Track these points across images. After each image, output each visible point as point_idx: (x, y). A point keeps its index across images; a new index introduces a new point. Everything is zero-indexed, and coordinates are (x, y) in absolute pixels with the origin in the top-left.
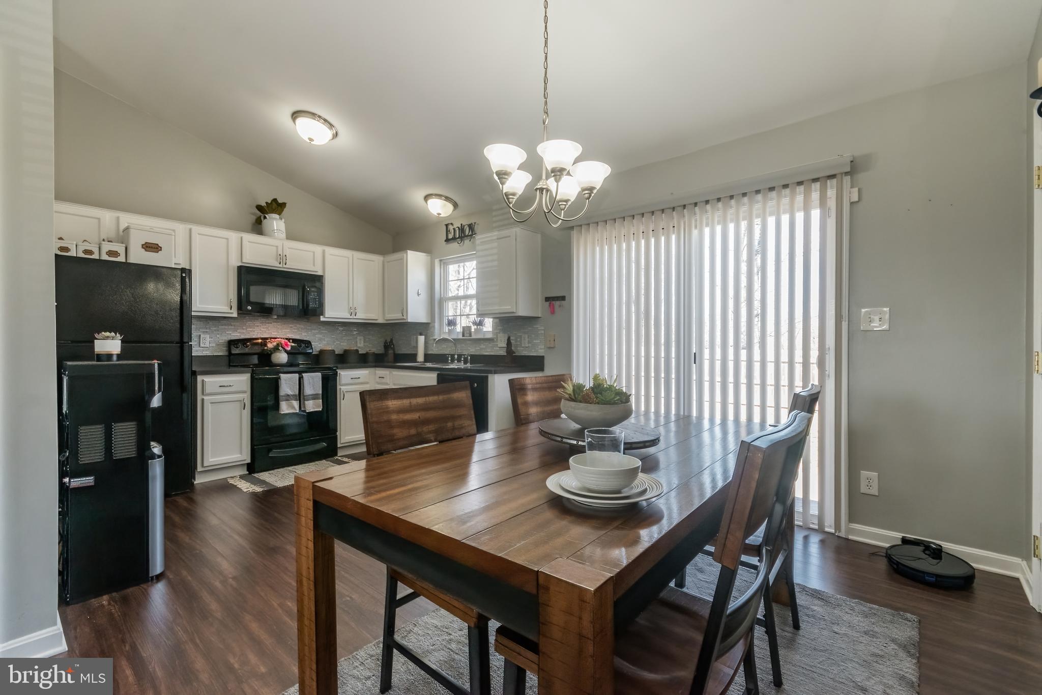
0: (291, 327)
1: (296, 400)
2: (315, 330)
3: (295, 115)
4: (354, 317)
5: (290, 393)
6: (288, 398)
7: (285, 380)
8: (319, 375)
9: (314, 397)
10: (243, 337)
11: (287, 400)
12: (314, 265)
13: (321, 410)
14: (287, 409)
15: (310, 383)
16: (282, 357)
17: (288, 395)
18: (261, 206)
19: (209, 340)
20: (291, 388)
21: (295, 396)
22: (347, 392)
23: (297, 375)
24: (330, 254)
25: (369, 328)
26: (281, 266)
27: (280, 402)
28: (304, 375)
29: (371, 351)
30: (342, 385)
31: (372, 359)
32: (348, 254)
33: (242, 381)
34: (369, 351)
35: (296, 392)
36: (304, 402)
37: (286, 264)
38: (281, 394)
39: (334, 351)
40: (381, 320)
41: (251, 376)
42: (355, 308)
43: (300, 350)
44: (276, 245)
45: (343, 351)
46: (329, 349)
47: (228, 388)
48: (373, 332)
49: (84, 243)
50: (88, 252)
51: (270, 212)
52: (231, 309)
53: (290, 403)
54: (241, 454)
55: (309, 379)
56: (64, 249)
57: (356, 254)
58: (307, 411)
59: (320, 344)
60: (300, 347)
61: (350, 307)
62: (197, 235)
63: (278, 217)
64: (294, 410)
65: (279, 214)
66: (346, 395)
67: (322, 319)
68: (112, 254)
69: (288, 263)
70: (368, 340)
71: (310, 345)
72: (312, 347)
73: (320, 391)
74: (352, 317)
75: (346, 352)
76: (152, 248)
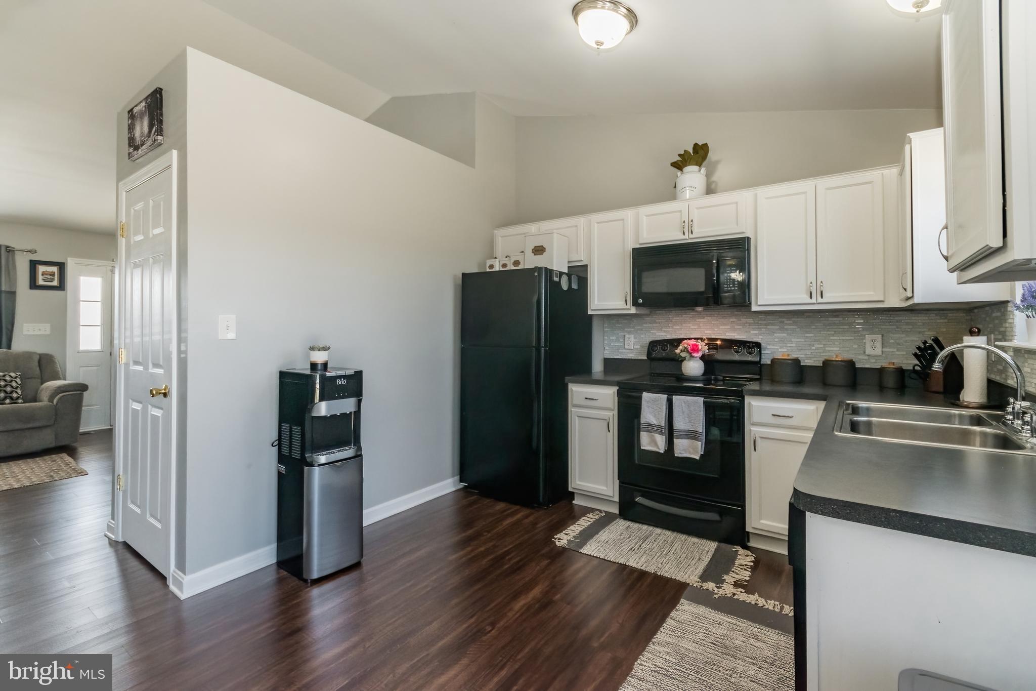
1: (661, 433)
2: (773, 324)
5: (654, 421)
6: (650, 428)
7: (648, 402)
8: (702, 402)
9: (692, 435)
10: (669, 337)
11: (649, 431)
12: (737, 224)
13: (697, 457)
14: (649, 444)
15: (683, 412)
16: (694, 367)
17: (650, 425)
18: (675, 162)
19: (633, 340)
20: (655, 415)
21: (660, 427)
22: (762, 438)
23: (665, 396)
24: (767, 198)
25: (896, 318)
26: (686, 236)
27: (642, 433)
28: (675, 398)
29: (894, 364)
30: (754, 424)
31: (890, 381)
32: (807, 185)
33: (607, 395)
34: (885, 365)
35: (663, 422)
36: (675, 440)
37: (692, 233)
38: (643, 420)
39: (797, 361)
40: (894, 301)
41: (618, 390)
42: (822, 282)
43: (737, 357)
44: (680, 210)
45: (822, 362)
46: (794, 356)
47: (594, 401)
48: (907, 324)
49: (506, 257)
50: (504, 265)
51: (686, 166)
52: (627, 304)
53: (653, 436)
54: (607, 487)
55: (683, 405)
56: (491, 266)
57: (824, 183)
58: (676, 455)
59: (782, 347)
60: (737, 352)
61: (809, 283)
62: (596, 225)
63: (695, 168)
64: (659, 448)
65: (699, 164)
66: (759, 443)
67: (754, 308)
68: (516, 263)
69: (695, 230)
70: (892, 341)
71: (757, 350)
72: (762, 352)
73: (700, 427)
74: (814, 301)
75: (826, 363)
76: (539, 250)
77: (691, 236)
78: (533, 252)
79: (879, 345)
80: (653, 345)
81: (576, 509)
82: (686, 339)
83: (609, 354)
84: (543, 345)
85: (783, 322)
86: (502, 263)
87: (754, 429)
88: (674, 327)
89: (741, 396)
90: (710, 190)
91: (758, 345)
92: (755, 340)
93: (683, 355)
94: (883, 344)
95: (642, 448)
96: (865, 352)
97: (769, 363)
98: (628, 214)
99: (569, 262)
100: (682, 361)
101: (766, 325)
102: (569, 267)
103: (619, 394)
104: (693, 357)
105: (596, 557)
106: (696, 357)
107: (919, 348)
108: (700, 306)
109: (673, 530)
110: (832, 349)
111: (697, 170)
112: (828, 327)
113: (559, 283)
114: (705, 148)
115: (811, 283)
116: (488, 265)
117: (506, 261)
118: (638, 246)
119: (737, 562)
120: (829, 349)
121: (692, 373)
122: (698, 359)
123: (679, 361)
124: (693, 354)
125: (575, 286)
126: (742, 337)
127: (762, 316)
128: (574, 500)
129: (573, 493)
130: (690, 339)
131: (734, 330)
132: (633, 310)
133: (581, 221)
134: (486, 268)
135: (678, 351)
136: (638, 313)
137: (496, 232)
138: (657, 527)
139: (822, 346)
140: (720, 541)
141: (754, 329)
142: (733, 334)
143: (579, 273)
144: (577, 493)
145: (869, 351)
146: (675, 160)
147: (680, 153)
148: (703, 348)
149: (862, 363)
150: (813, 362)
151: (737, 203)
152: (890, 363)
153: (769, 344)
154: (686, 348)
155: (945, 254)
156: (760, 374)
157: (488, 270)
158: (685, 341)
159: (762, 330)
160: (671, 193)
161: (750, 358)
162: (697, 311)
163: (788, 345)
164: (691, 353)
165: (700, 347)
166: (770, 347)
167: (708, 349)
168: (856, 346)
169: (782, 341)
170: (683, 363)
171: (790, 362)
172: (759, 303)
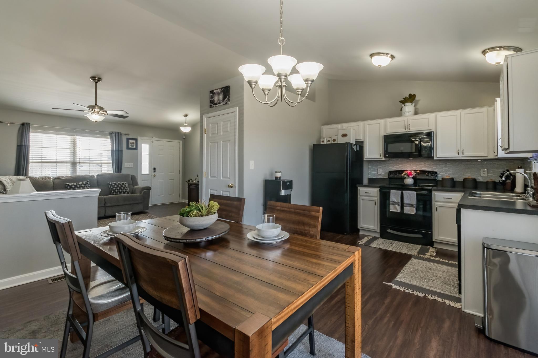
0: (425, 164)
1: (399, 205)
2: (442, 165)
3: (371, 56)
4: (462, 156)
5: (395, 200)
6: (394, 203)
7: (393, 193)
8: (415, 193)
9: (411, 205)
10: (397, 169)
11: (394, 204)
12: (428, 126)
13: (414, 214)
14: (394, 209)
15: (408, 197)
16: (409, 181)
17: (394, 202)
18: (401, 101)
19: (381, 171)
20: (396, 198)
21: (398, 203)
22: (439, 206)
23: (400, 191)
24: (441, 117)
25: (493, 163)
26: (407, 130)
27: (390, 205)
28: (404, 192)
29: (492, 180)
30: (436, 201)
31: (491, 186)
32: (457, 113)
33: (375, 191)
34: (489, 180)
35: (399, 201)
36: (404, 207)
37: (409, 129)
38: (391, 200)
39: (452, 179)
40: (492, 156)
41: (380, 190)
42: (463, 149)
43: (427, 177)
44: (404, 120)
45: (463, 179)
46: (451, 177)
47: (369, 194)
48: (497, 165)
49: (329, 138)
50: (329, 141)
51: (406, 103)
52: (381, 157)
53: (395, 206)
54: (375, 226)
55: (408, 194)
56: (323, 141)
57: (464, 112)
58: (405, 213)
59: (446, 174)
60: (427, 175)
61: (458, 149)
62: (367, 125)
63: (410, 104)
64: (398, 211)
65: (412, 102)
66: (438, 209)
67: (435, 158)
68: (334, 140)
69: (411, 128)
70: (492, 171)
71: (436, 175)
72: (438, 175)
73: (415, 203)
74: (460, 156)
75: (465, 180)
76: (344, 135)
77: (409, 130)
78: (342, 136)
79: (486, 173)
80: (391, 173)
81: (360, 235)
82: (406, 170)
83: (370, 176)
84: (349, 172)
85: (446, 164)
86: (327, 140)
87: (436, 203)
88: (400, 166)
89: (431, 191)
90: (416, 113)
91: (436, 173)
92: (435, 171)
93: (405, 176)
94: (488, 172)
95: (390, 210)
96: (480, 176)
97: (441, 180)
98: (382, 121)
99: (356, 140)
100: (404, 179)
101: (439, 165)
102: (356, 142)
103: (380, 191)
104: (410, 177)
105: (376, 248)
106: (411, 177)
107: (502, 174)
108: (411, 158)
109: (403, 241)
110: (467, 174)
111: (411, 105)
112: (466, 166)
113: (354, 148)
114: (414, 96)
115: (459, 149)
116: (321, 141)
117: (329, 139)
118: (386, 134)
119: (430, 251)
120: (465, 174)
121: (409, 183)
122: (411, 178)
123: (403, 179)
124: (409, 176)
125: (358, 149)
126: (428, 170)
127: (438, 162)
128: (359, 232)
129: (359, 229)
130: (408, 170)
131: (426, 167)
132: (383, 159)
133: (361, 124)
134: (320, 142)
135: (402, 175)
136: (386, 160)
137: (322, 127)
138: (396, 241)
139: (463, 173)
140: (422, 245)
141: (434, 167)
142: (426, 169)
143: (360, 144)
144: (361, 229)
145: (482, 175)
146: (401, 100)
147: (404, 98)
148: (414, 174)
149: (480, 179)
150: (459, 179)
151: (428, 118)
152: (490, 180)
153: (440, 173)
154: (406, 174)
155: (501, 146)
156: (437, 184)
157: (322, 143)
158: (406, 171)
159: (438, 167)
160: (400, 113)
161: (433, 178)
162: (410, 160)
163: (449, 173)
164: (408, 176)
165: (412, 173)
166: (440, 174)
167: (415, 174)
168: (477, 173)
169: (446, 171)
170: (405, 180)
171: (450, 179)
172: (437, 157)
